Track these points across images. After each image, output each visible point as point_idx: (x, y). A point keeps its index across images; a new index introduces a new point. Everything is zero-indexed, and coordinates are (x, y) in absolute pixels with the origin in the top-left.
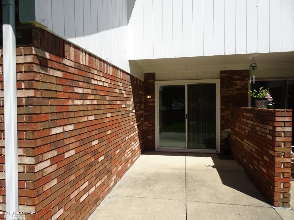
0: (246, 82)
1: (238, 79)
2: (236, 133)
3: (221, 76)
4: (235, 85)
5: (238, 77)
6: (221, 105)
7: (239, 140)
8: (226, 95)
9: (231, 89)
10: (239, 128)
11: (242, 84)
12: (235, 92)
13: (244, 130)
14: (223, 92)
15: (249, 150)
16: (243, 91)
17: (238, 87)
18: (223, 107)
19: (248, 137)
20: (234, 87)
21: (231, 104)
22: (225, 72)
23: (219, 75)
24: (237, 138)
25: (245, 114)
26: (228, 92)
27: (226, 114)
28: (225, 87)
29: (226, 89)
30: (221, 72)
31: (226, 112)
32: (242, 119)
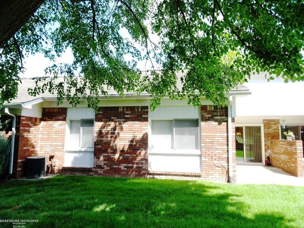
0: (278, 126)
1: (274, 124)
2: (276, 153)
3: (263, 122)
4: (272, 127)
5: (273, 123)
6: (265, 138)
7: (277, 156)
8: (267, 132)
9: (269, 129)
10: (277, 150)
11: (276, 127)
12: (272, 131)
13: (280, 150)
14: (265, 131)
15: (284, 160)
16: (276, 131)
17: (274, 128)
18: (266, 139)
19: (283, 153)
20: (271, 128)
21: (270, 138)
22: (266, 120)
23: (262, 122)
24: (276, 155)
25: (281, 143)
26: (268, 131)
27: (267, 143)
28: (266, 128)
29: (267, 130)
30: (264, 120)
31: (268, 142)
32: (279, 145)
